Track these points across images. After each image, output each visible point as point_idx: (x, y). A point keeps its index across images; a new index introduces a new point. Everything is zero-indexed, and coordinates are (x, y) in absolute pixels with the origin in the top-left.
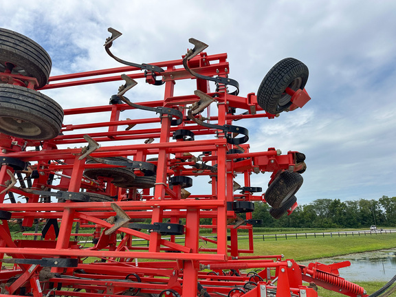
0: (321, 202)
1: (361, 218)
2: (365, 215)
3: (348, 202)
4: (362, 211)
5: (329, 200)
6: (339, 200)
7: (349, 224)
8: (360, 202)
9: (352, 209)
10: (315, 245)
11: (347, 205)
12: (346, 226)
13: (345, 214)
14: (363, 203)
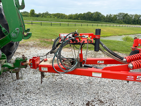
0: (121, 14)
1: (133, 21)
2: (135, 20)
3: (130, 15)
4: (134, 19)
5: (124, 13)
6: (128, 14)
7: (128, 23)
8: (135, 15)
9: (131, 17)
10: (127, 30)
11: (130, 16)
12: (127, 24)
13: (128, 19)
14: (136, 15)
